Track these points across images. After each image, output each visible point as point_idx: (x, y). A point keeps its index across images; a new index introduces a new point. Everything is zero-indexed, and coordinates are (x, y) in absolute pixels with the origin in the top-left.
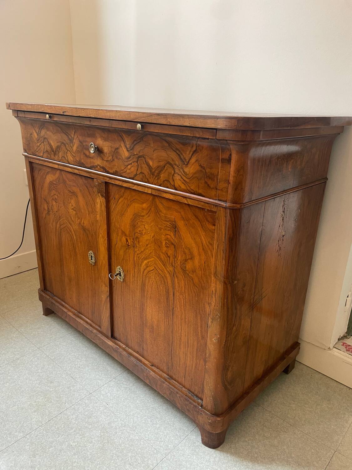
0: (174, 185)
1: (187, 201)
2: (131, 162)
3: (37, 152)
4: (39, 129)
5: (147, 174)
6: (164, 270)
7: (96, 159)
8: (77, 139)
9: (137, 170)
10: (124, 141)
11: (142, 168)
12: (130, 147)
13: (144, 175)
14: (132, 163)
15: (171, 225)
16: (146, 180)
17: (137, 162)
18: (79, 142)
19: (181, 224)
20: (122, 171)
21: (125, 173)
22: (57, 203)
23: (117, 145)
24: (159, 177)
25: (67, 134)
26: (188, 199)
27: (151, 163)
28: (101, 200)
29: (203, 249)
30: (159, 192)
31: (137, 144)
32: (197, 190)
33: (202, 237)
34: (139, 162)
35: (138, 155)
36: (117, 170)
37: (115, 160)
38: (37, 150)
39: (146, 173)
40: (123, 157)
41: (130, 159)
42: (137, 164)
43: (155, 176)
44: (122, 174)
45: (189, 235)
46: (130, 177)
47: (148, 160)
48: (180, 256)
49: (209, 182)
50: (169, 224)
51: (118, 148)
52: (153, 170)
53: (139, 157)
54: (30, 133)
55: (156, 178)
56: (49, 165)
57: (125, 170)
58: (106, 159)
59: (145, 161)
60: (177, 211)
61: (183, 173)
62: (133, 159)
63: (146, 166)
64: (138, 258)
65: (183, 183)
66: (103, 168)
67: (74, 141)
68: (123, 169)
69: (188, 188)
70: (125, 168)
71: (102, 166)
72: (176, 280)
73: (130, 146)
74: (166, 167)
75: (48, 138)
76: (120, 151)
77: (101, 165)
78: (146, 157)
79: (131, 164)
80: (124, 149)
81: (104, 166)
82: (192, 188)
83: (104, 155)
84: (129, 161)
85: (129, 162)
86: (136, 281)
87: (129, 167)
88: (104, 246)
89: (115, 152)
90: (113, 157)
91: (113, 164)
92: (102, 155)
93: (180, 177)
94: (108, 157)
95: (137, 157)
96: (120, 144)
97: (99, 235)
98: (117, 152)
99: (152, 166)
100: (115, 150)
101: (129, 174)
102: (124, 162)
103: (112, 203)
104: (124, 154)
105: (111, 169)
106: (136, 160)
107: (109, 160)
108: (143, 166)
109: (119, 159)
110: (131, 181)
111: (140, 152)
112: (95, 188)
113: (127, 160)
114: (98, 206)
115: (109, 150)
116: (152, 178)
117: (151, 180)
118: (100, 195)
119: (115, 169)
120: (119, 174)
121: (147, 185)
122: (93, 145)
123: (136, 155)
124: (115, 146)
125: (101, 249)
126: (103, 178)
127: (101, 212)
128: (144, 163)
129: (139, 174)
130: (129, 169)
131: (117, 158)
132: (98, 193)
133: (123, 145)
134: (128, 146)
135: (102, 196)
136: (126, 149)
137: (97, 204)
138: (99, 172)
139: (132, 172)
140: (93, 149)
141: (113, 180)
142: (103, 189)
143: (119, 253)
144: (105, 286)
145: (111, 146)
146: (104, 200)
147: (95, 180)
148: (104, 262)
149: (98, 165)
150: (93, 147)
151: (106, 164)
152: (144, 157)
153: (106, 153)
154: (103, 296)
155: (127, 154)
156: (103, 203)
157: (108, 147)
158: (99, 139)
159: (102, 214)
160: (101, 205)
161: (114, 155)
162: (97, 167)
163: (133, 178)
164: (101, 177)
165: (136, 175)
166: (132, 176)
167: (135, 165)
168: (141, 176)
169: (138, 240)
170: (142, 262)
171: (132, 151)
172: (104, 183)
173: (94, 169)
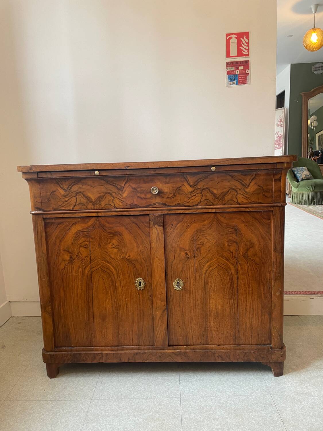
0: (237, 202)
1: (249, 209)
2: (194, 194)
3: (64, 206)
4: (70, 185)
5: (212, 199)
6: (227, 264)
7: (154, 199)
8: (130, 186)
9: (202, 198)
10: (188, 181)
11: (206, 196)
12: (194, 184)
13: (208, 201)
14: (196, 194)
15: (233, 229)
16: (211, 204)
17: (201, 193)
18: (132, 189)
19: (242, 226)
20: (185, 203)
21: (188, 203)
22: (89, 249)
23: (179, 185)
24: (224, 199)
25: (115, 185)
26: (250, 208)
27: (215, 191)
28: (158, 230)
29: (262, 237)
30: (223, 209)
31: (202, 181)
32: (257, 201)
33: (261, 230)
34: (203, 193)
36: (179, 202)
37: (177, 195)
38: (64, 204)
39: (210, 199)
40: (186, 192)
42: (201, 195)
43: (219, 199)
45: (249, 231)
47: (212, 190)
48: (242, 249)
49: (266, 194)
50: (230, 229)
51: (180, 187)
52: (217, 196)
53: (203, 189)
54: (51, 191)
55: (221, 201)
56: (80, 215)
58: (166, 197)
59: (210, 191)
60: (238, 219)
61: (245, 193)
62: (197, 192)
63: (210, 194)
64: (199, 265)
65: (245, 199)
67: (124, 189)
68: (186, 200)
69: (250, 201)
70: (188, 200)
71: (161, 202)
72: (239, 267)
74: (229, 191)
75: (83, 192)
76: (183, 188)
77: (160, 202)
78: (211, 188)
79: (195, 195)
80: (187, 187)
81: (164, 202)
82: (253, 200)
83: (164, 194)
84: (193, 194)
85: (192, 195)
86: (197, 284)
87: (193, 198)
88: (160, 267)
89: (177, 190)
90: (174, 194)
91: (174, 199)
92: (161, 194)
93: (242, 196)
94: (169, 195)
95: (201, 190)
96: (182, 184)
97: (154, 259)
98: (180, 189)
99: (216, 193)
100: (177, 188)
101: (192, 203)
102: (187, 195)
103: (169, 229)
104: (187, 190)
105: (173, 203)
106: (200, 192)
107: (169, 196)
108: (208, 194)
109: (182, 194)
110: (195, 207)
111: (203, 186)
112: (150, 222)
113: (190, 194)
114: (154, 235)
115: (169, 190)
116: (216, 202)
117: (215, 203)
118: (157, 226)
119: (177, 202)
120: (181, 205)
121: (212, 207)
122: (156, 188)
123: (201, 188)
124: (177, 186)
125: (156, 271)
126: (160, 211)
127: (157, 239)
128: (208, 193)
129: (204, 201)
130: (193, 199)
131: (179, 194)
132: (154, 224)
133: (185, 184)
134: (191, 184)
135: (159, 226)
136: (189, 186)
137: (153, 234)
138: (157, 208)
139: (196, 201)
140: (156, 191)
141: (174, 211)
142: (161, 221)
143: (176, 267)
144: (162, 302)
145: (172, 187)
146: (162, 228)
147: (150, 215)
148: (160, 281)
149: (156, 203)
150: (155, 190)
151: (166, 200)
152: (208, 189)
153: (167, 193)
154: (157, 312)
155: (190, 189)
156: (160, 232)
157: (168, 188)
158: (159, 183)
159: (158, 241)
160: (158, 233)
161: (176, 192)
162: (155, 204)
163: (197, 205)
164: (158, 211)
165: (200, 202)
166: (196, 204)
167: (199, 196)
168: (206, 202)
169: (199, 250)
170: (204, 266)
171: (196, 187)
172: (162, 215)
173: (151, 207)
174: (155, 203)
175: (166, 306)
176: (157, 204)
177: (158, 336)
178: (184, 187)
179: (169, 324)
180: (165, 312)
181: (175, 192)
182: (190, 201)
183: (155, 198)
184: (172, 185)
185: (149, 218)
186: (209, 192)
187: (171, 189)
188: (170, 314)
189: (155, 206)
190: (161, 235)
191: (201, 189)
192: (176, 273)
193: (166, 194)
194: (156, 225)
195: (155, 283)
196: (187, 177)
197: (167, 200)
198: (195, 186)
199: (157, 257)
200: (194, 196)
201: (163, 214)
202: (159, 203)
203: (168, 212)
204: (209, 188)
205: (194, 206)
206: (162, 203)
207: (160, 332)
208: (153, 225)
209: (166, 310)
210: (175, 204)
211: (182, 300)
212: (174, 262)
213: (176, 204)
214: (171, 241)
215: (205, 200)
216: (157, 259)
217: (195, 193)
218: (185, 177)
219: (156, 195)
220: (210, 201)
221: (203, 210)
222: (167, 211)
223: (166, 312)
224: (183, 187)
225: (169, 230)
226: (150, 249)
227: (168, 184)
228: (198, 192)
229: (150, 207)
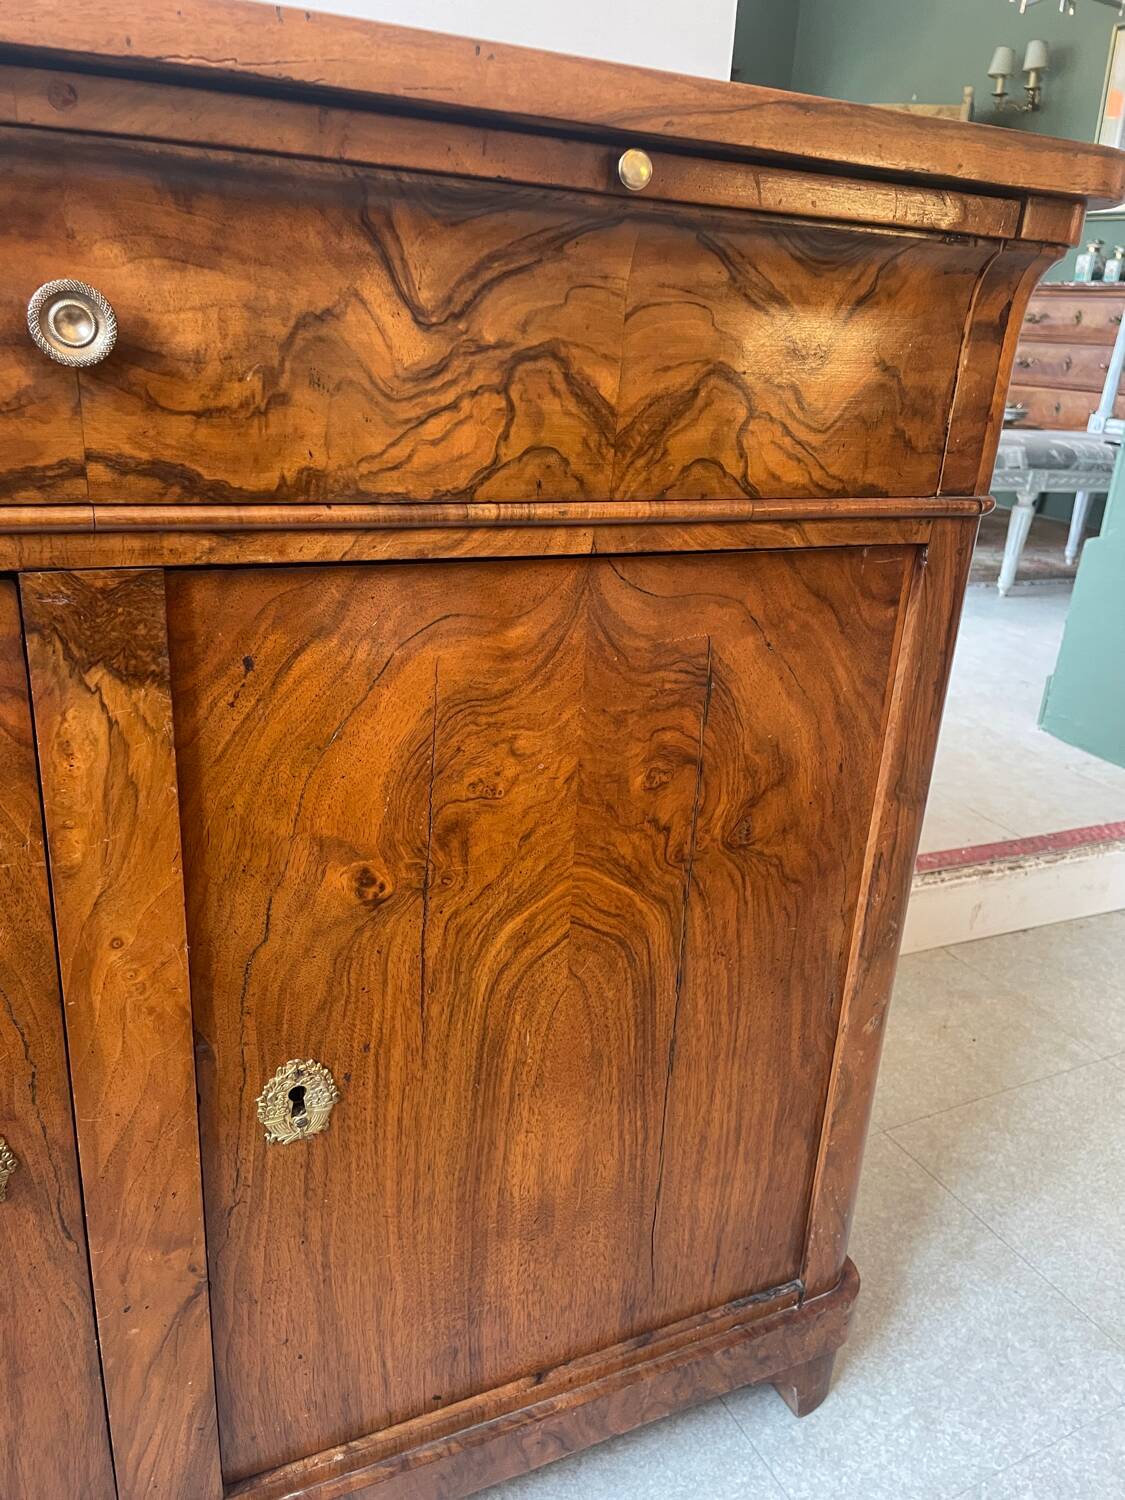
0: (745, 476)
1: (803, 535)
2: (449, 397)
5: (579, 448)
6: (631, 904)
7: (65, 410)
9: (505, 436)
10: (397, 263)
11: (538, 420)
12: (449, 300)
13: (553, 459)
14: (459, 398)
15: (690, 678)
16: (571, 486)
17: (503, 390)
19: (740, 652)
20: (364, 468)
21: (395, 474)
23: (313, 291)
24: (660, 451)
26: (807, 527)
27: (607, 384)
28: (118, 714)
29: (839, 717)
30: (646, 532)
31: (507, 284)
32: (858, 474)
33: (840, 671)
34: (514, 392)
35: (514, 349)
36: (320, 461)
37: (303, 395)
39: (570, 446)
40: (382, 371)
41: (447, 376)
42: (503, 404)
43: (629, 454)
44: (362, 486)
45: (778, 685)
46: (443, 488)
47: (588, 371)
49: (912, 430)
50: (675, 676)
51: (328, 311)
52: (621, 425)
53: (521, 357)
55: (641, 462)
57: (398, 453)
58: (192, 400)
59: (567, 377)
60: (725, 602)
61: (794, 407)
62: (469, 373)
63: (572, 406)
64: (450, 941)
65: (790, 456)
66: (156, 469)
68: (378, 449)
69: (817, 474)
70: (393, 444)
71: (145, 456)
73: (442, 294)
74: (703, 394)
76: (355, 329)
77: (127, 449)
78: (575, 351)
79: (454, 406)
80: (387, 319)
81: (167, 455)
82: (833, 470)
83: (172, 374)
84: (433, 392)
85: (431, 399)
87: (435, 428)
88: (151, 1011)
89: (299, 343)
90: (270, 376)
91: (273, 430)
92: (138, 374)
93: (779, 430)
94: (218, 388)
95: (502, 363)
96: (344, 284)
97: (92, 962)
98: (320, 339)
99: (613, 401)
100: (301, 324)
101: (429, 473)
102: (381, 399)
103: (214, 704)
104: (390, 347)
105: (259, 463)
106: (496, 379)
107: (223, 401)
108: (551, 405)
109: (338, 388)
110: (453, 511)
111: (523, 327)
112: (33, 643)
113: (409, 389)
114: (80, 764)
115: (224, 337)
116: (608, 470)
117: (602, 480)
118: (107, 679)
119: (304, 464)
120: (337, 488)
121: (575, 510)
122: (87, 299)
123: (498, 346)
124: (301, 300)
125: (112, 1048)
126: (136, 543)
127: (115, 793)
128: (554, 391)
129: (520, 459)
130: (434, 443)
131: (316, 383)
132: (80, 667)
133: (375, 288)
134: (425, 297)
135: (131, 677)
136: (406, 314)
137: (70, 755)
138: (102, 513)
139: (460, 458)
140: (84, 331)
141: (265, 539)
142: (142, 630)
143: (282, 990)
144: (166, 1253)
145: (247, 306)
146: (154, 701)
147: (31, 583)
148: (152, 1113)
149: (90, 456)
150: (73, 317)
151: (191, 436)
152: (555, 356)
153: (198, 360)
154: (134, 1331)
155: (412, 347)
156: (139, 729)
157: (214, 314)
158: (108, 252)
159: (126, 809)
160: (119, 744)
161: (288, 365)
162: (80, 472)
163: (466, 496)
164: (115, 543)
165: (494, 467)
166: (462, 481)
167: (488, 413)
168: (532, 468)
169: (455, 844)
170: (485, 942)
171: (462, 326)
172: (158, 579)
173: (32, 495)
174: (76, 454)
175: (204, 1272)
176: (96, 471)
177: (146, 1464)
178: (366, 318)
179: (222, 1366)
180: (198, 1312)
181: (276, 363)
182: (410, 457)
183: (77, 410)
184: (248, 289)
185: (12, 603)
186: (562, 386)
187: (237, 324)
188: (230, 1305)
189: (78, 488)
190: (150, 759)
191: (507, 354)
192: (279, 1031)
193: (187, 370)
194: (97, 676)
195: (108, 1140)
196: (391, 225)
197: (203, 433)
198: (457, 316)
199: (117, 943)
200: (445, 417)
201: (168, 569)
202: (120, 465)
203: (211, 550)
204: (563, 352)
205: (438, 500)
206: (154, 463)
207: (156, 1439)
208: (64, 670)
209: (205, 1294)
210: (283, 477)
211: (325, 1195)
212: (264, 955)
213: (290, 476)
214: (239, 801)
215: (526, 452)
216: (114, 956)
217: (453, 382)
218: (376, 219)
219: (83, 380)
220: (565, 461)
221: (509, 534)
222: (206, 543)
223: (202, 1306)
224: (351, 317)
225: (222, 704)
226: (45, 889)
227: (209, 277)
228: (480, 378)
229: (22, 496)
